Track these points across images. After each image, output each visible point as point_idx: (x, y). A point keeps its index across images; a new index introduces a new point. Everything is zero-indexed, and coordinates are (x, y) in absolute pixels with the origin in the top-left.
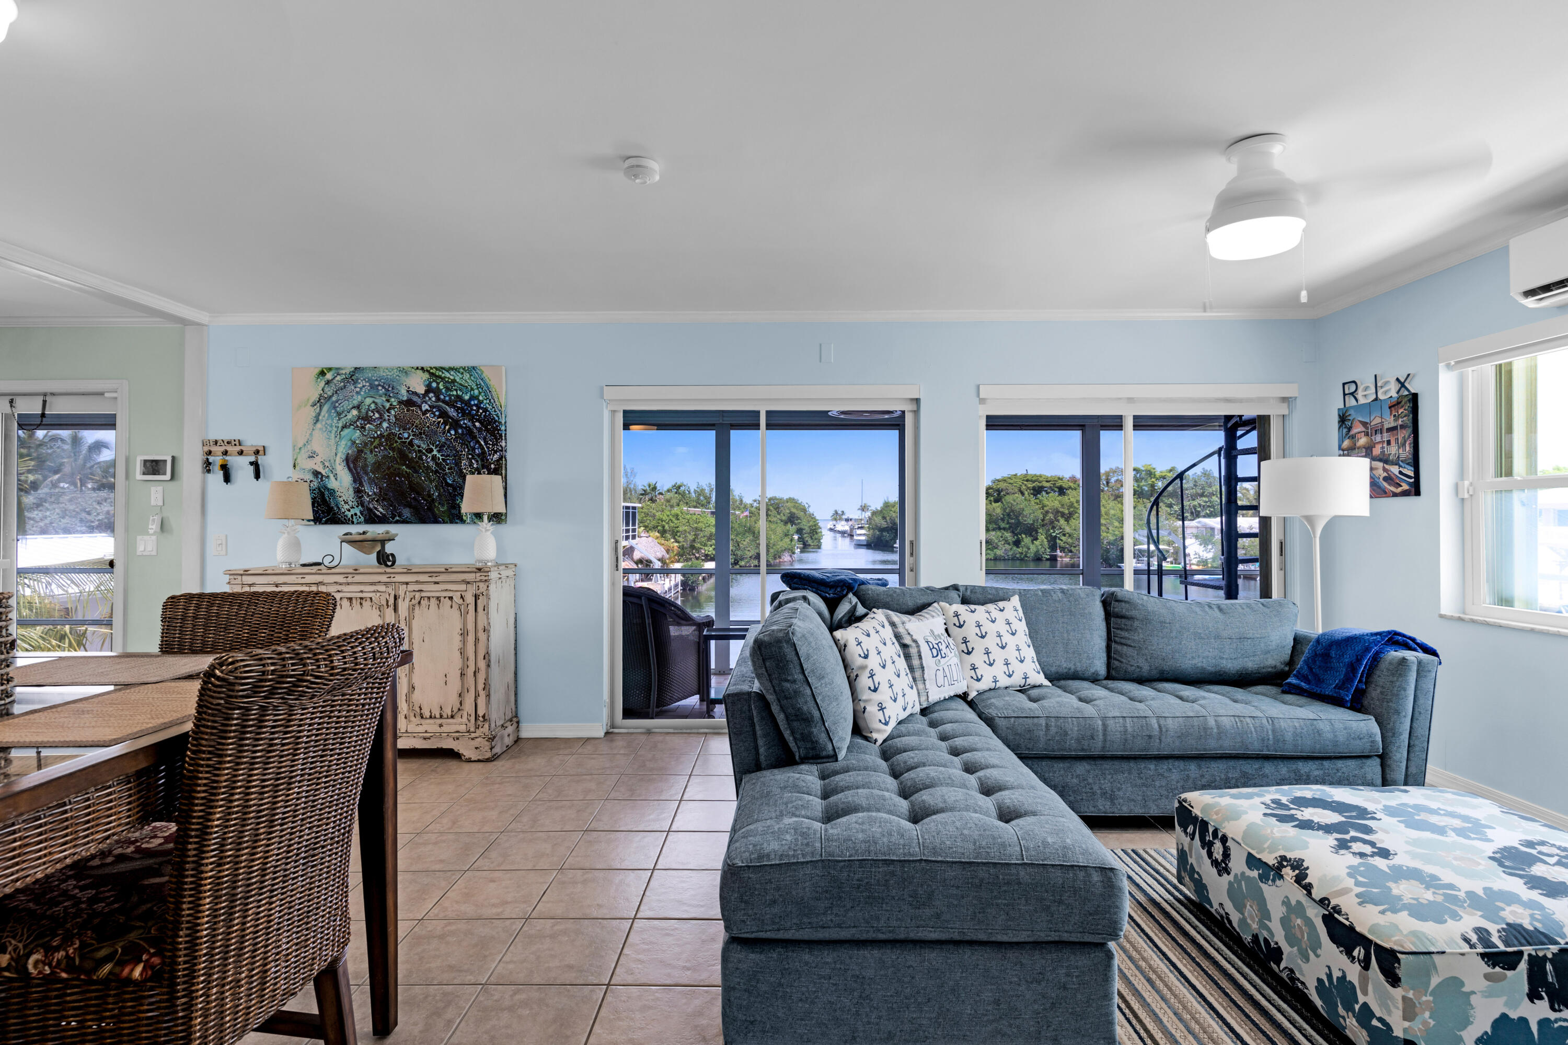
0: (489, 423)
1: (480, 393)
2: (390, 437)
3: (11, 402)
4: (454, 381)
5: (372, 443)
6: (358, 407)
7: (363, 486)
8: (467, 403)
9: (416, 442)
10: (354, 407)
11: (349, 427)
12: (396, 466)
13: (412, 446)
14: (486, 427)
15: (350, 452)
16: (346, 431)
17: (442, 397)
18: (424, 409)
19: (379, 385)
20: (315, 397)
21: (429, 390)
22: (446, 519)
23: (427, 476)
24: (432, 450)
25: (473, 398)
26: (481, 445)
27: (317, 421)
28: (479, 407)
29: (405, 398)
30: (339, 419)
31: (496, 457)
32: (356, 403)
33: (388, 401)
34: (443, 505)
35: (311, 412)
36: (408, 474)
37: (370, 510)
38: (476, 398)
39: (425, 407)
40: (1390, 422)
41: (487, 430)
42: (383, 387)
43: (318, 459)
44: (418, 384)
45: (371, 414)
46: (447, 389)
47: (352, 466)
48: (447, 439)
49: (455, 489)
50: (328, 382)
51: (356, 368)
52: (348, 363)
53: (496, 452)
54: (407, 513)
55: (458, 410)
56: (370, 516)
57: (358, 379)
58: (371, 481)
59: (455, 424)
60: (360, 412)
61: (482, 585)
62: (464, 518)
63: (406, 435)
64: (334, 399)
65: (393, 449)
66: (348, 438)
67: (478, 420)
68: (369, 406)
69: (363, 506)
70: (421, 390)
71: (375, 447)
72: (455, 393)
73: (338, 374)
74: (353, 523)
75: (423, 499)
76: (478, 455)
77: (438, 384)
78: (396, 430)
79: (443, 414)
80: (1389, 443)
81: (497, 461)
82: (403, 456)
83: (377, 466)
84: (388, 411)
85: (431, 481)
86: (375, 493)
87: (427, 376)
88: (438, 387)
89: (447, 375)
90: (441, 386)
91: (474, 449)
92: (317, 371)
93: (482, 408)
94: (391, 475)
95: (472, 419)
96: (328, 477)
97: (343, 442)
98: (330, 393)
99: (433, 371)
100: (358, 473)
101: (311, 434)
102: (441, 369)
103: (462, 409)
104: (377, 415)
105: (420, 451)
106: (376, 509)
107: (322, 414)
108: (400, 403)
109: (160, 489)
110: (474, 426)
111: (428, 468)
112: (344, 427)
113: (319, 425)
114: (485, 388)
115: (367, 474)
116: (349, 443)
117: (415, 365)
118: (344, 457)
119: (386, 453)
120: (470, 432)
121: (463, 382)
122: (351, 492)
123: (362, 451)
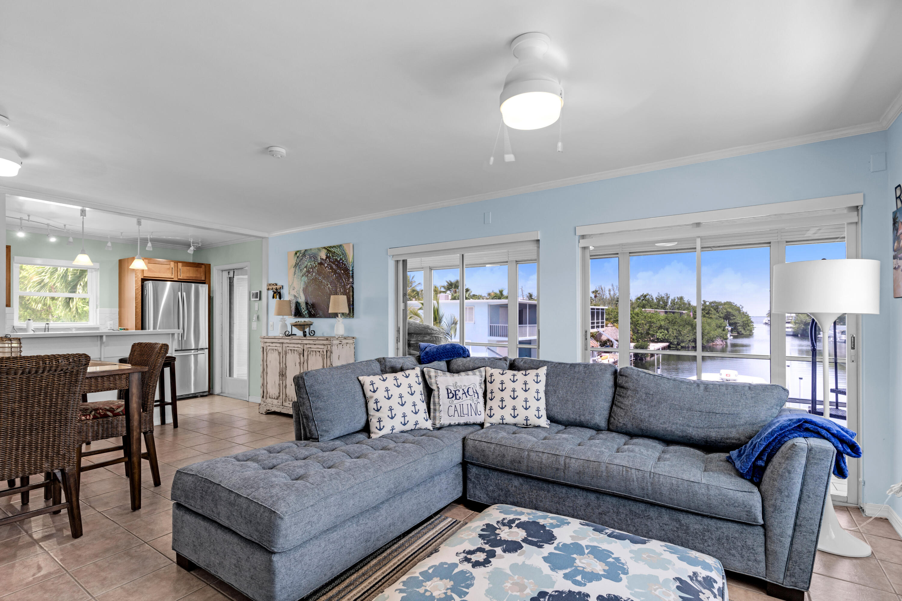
0: (346, 271)
1: (343, 257)
2: (316, 279)
3: (229, 272)
4: (335, 252)
5: (310, 282)
6: (306, 267)
7: (308, 301)
8: (339, 262)
9: (323, 281)
12: (317, 292)
15: (304, 287)
16: (303, 277)
17: (331, 260)
19: (312, 257)
20: (294, 264)
21: (327, 257)
23: (327, 296)
24: (328, 284)
25: (341, 259)
26: (343, 281)
27: (295, 274)
28: (343, 263)
29: (320, 262)
30: (301, 273)
31: (348, 286)
32: (306, 265)
33: (315, 263)
35: (293, 270)
36: (321, 295)
37: (310, 312)
39: (326, 265)
41: (346, 274)
43: (296, 290)
44: (323, 255)
45: (310, 270)
46: (333, 256)
47: (305, 291)
48: (333, 279)
50: (298, 257)
51: (305, 250)
52: (303, 248)
54: (320, 313)
55: (336, 265)
56: (310, 314)
57: (306, 255)
58: (310, 299)
59: (335, 272)
60: (307, 269)
61: (329, 346)
63: (320, 278)
64: (299, 264)
66: (304, 281)
67: (343, 270)
68: (309, 266)
69: (308, 310)
70: (324, 257)
71: (311, 284)
72: (335, 258)
73: (301, 253)
74: (305, 317)
76: (343, 286)
77: (330, 254)
78: (317, 276)
79: (332, 268)
82: (319, 288)
84: (315, 268)
87: (326, 251)
88: (330, 256)
89: (332, 250)
91: (341, 283)
92: (295, 252)
94: (316, 296)
95: (341, 269)
96: (298, 298)
97: (302, 283)
98: (298, 262)
99: (328, 248)
100: (306, 294)
101: (293, 280)
102: (330, 247)
103: (337, 265)
104: (312, 270)
105: (324, 285)
106: (312, 311)
107: (296, 271)
108: (319, 264)
109: (257, 304)
110: (341, 272)
111: (327, 292)
112: (302, 276)
113: (295, 276)
114: (344, 254)
116: (304, 283)
117: (323, 247)
118: (302, 289)
119: (314, 287)
120: (340, 275)
121: (337, 253)
122: (305, 304)
123: (307, 286)
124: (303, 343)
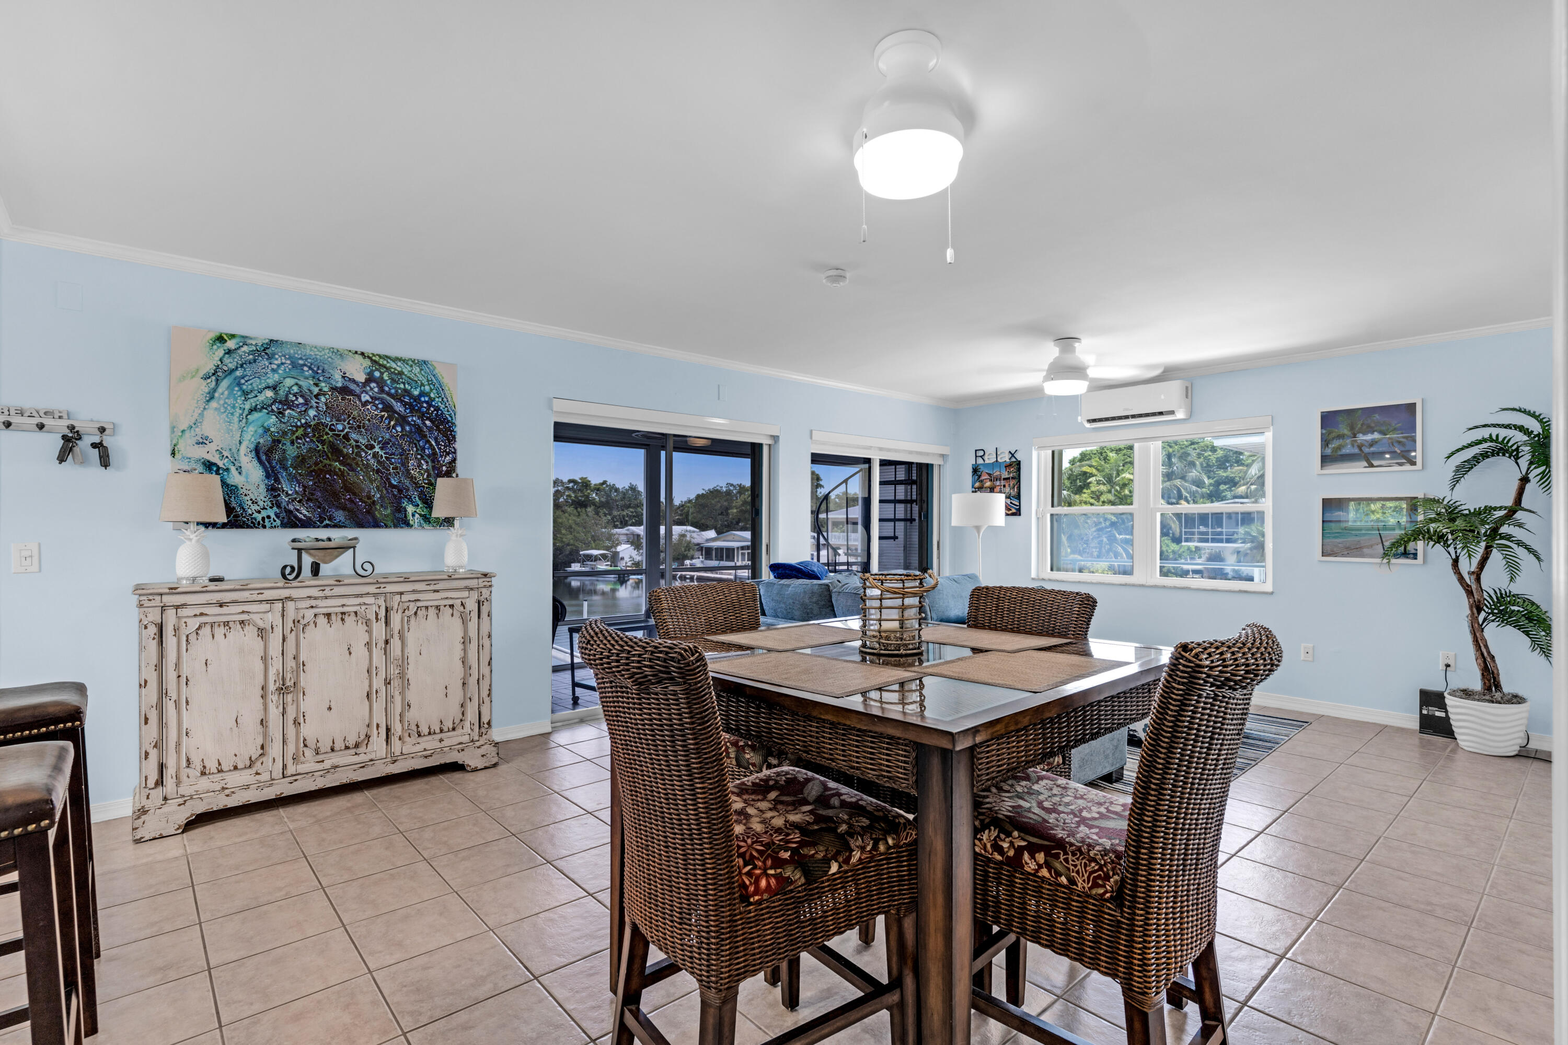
0: (442, 423)
1: (431, 390)
2: (318, 428)
4: (401, 373)
5: (293, 433)
6: (274, 388)
7: (280, 483)
8: (417, 399)
9: (353, 436)
10: (268, 387)
11: (260, 410)
12: (327, 462)
13: (348, 440)
14: (437, 427)
15: (262, 441)
16: (256, 415)
17: (387, 389)
18: (363, 399)
19: (305, 365)
20: (209, 367)
21: (370, 379)
22: (389, 523)
23: (367, 474)
24: (372, 447)
25: (422, 394)
26: (431, 445)
27: (212, 398)
28: (430, 405)
29: (339, 385)
30: (246, 400)
31: (448, 459)
32: (271, 382)
33: (316, 385)
34: (386, 508)
35: (204, 387)
36: (342, 472)
37: (289, 512)
38: (427, 394)
39: (365, 397)
40: (1005, 474)
41: (439, 430)
42: (310, 368)
43: (212, 447)
44: (357, 371)
45: (292, 397)
46: (393, 381)
47: (264, 458)
48: (392, 436)
49: (400, 491)
50: (229, 352)
51: (271, 341)
52: (260, 332)
53: (448, 454)
54: (340, 515)
55: (405, 404)
56: (289, 518)
57: (274, 354)
58: (292, 478)
59: (402, 420)
60: (276, 393)
61: (484, 591)
62: (411, 522)
63: (340, 427)
64: (239, 373)
65: (323, 442)
66: (260, 423)
67: (428, 419)
68: (290, 388)
69: (279, 506)
70: (361, 378)
71: (298, 438)
72: (402, 386)
73: (245, 344)
74: (264, 527)
75: (361, 500)
76: (429, 456)
77: (382, 373)
78: (327, 420)
79: (388, 408)
80: (1004, 486)
81: (450, 463)
82: (336, 452)
83: (301, 461)
84: (317, 396)
85: (371, 481)
86: (297, 493)
87: (367, 363)
88: (381, 378)
89: (394, 365)
90: (386, 376)
91: (423, 449)
92: (213, 335)
93: (433, 406)
94: (318, 473)
95: (422, 416)
96: (227, 470)
97: (251, 429)
98: (232, 366)
99: (377, 358)
100: (272, 468)
101: (201, 415)
102: (387, 357)
103: (411, 405)
104: (301, 400)
105: (358, 447)
106: (297, 510)
107: (220, 390)
108: (333, 389)
110: (424, 424)
111: (368, 466)
112: (253, 410)
113: (214, 404)
114: (438, 386)
115: (286, 469)
116: (261, 431)
117: (354, 350)
118: (252, 446)
119: (312, 445)
120: (419, 430)
121: (412, 376)
122: (263, 489)
123: (279, 441)
124: (382, 590)
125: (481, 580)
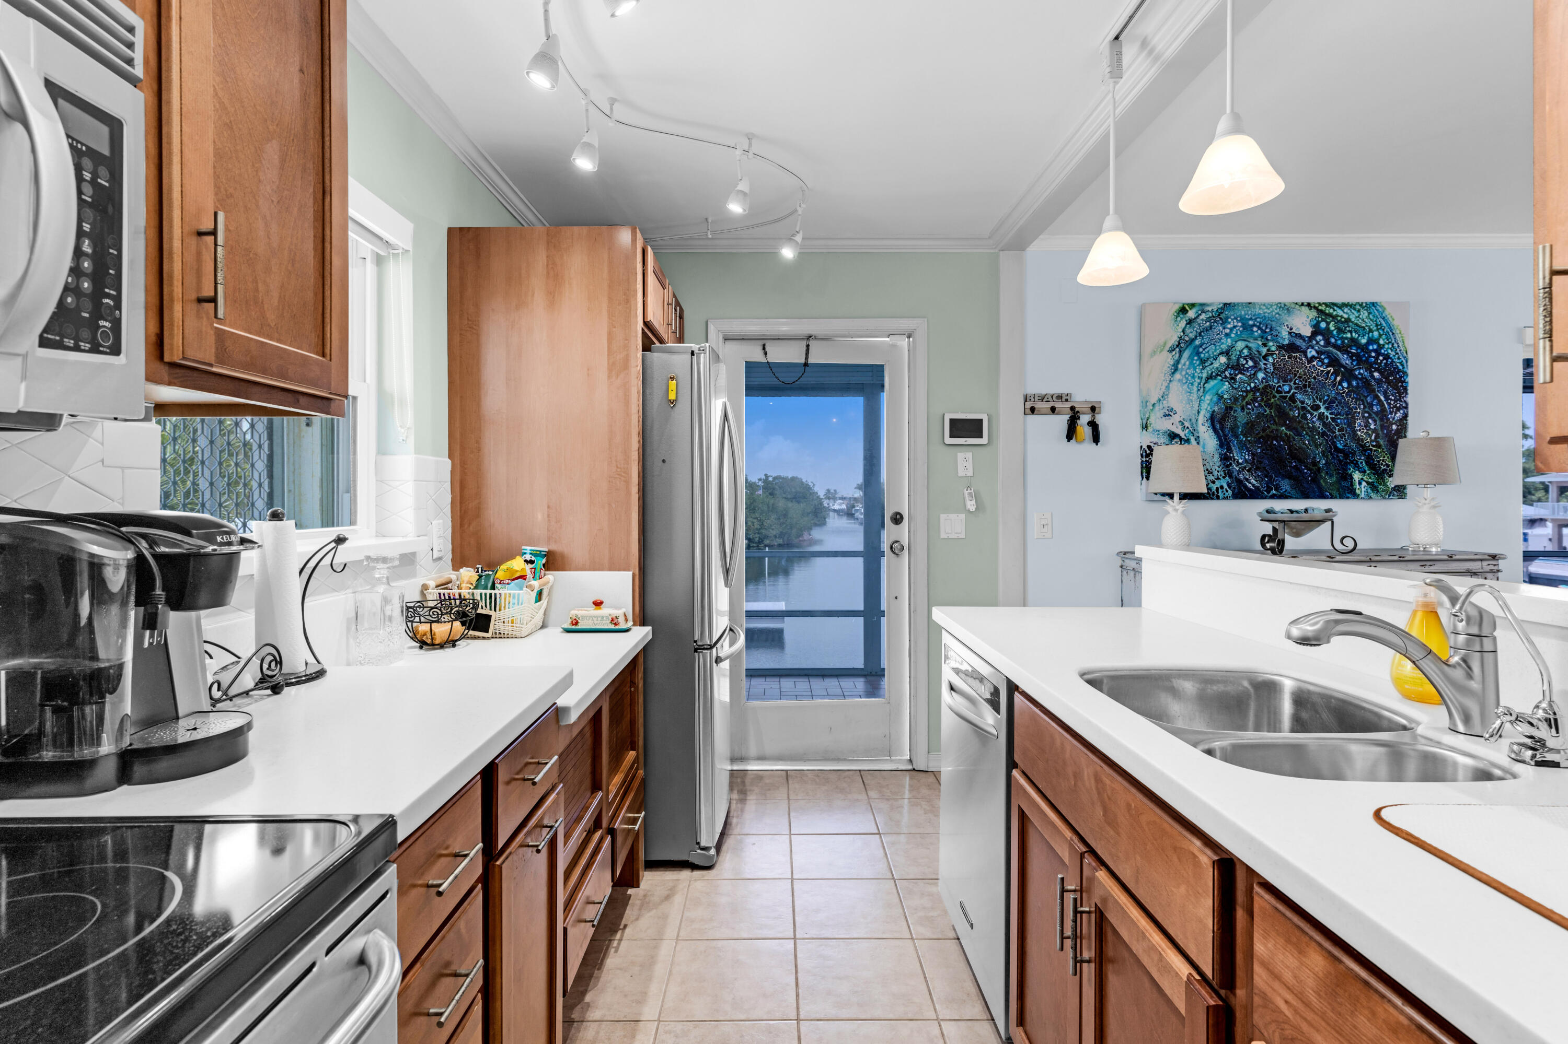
0: (1391, 374)
1: (1380, 336)
2: (1266, 391)
3: (764, 348)
4: (1348, 320)
5: (1244, 398)
6: (1227, 353)
7: (1231, 452)
8: (1364, 348)
9: (1299, 396)
10: (1222, 353)
11: (1215, 378)
12: (1274, 427)
13: (1294, 402)
14: (1387, 378)
15: (1216, 409)
16: (1212, 383)
17: (1333, 340)
18: (1309, 355)
19: (1254, 325)
20: (1174, 340)
21: (1316, 331)
22: (1335, 493)
23: (1312, 439)
24: (1318, 407)
25: (1371, 341)
26: (1380, 400)
27: (1176, 370)
28: (1378, 353)
29: (1286, 342)
30: (1203, 368)
31: (1399, 415)
32: (1224, 347)
33: (1265, 345)
34: (1331, 476)
35: (1167, 359)
36: (1288, 437)
37: (1239, 482)
38: (1375, 341)
39: (1311, 353)
41: (1389, 382)
42: (1259, 328)
43: (1176, 418)
44: (1303, 324)
45: (1243, 361)
46: (1340, 330)
47: (1218, 426)
48: (1338, 393)
49: (1346, 456)
50: (1190, 322)
51: (1225, 304)
52: (1215, 296)
53: (1398, 409)
54: (1285, 485)
55: (1352, 356)
56: (1240, 489)
57: (1227, 318)
58: (1242, 446)
59: (1349, 375)
60: (1229, 359)
62: (1358, 492)
63: (1286, 388)
64: (1197, 342)
65: (1270, 406)
66: (1214, 391)
67: (1377, 370)
68: (1241, 351)
69: (1230, 477)
70: (1307, 331)
71: (1248, 403)
72: (1349, 335)
73: (1203, 312)
74: (1218, 498)
75: (1306, 467)
76: (1377, 413)
77: (1328, 324)
78: (1274, 382)
79: (1334, 362)
81: (1401, 420)
82: (1282, 415)
83: (1250, 427)
84: (1265, 358)
85: (1317, 446)
86: (1246, 461)
87: (1314, 313)
88: (1327, 328)
89: (1340, 312)
90: (1332, 327)
91: (1371, 405)
92: (1177, 307)
93: (1383, 355)
94: (1266, 439)
95: (1370, 368)
96: (1188, 440)
97: (1208, 397)
98: (1192, 336)
99: (1322, 308)
100: (1225, 436)
101: (1168, 387)
102: (1333, 305)
103: (1357, 355)
104: (1251, 363)
105: (1304, 408)
106: (1247, 480)
107: (1182, 361)
108: (1281, 347)
109: (969, 455)
110: (1373, 376)
111: (1314, 428)
112: (1210, 378)
113: (1178, 376)
114: (1387, 330)
115: (1237, 437)
116: (1215, 399)
117: (1300, 301)
118: (1208, 415)
119: (1261, 410)
120: (1366, 384)
121: (1360, 322)
122: (1217, 459)
123: (1231, 408)
125: (1485, 563)
